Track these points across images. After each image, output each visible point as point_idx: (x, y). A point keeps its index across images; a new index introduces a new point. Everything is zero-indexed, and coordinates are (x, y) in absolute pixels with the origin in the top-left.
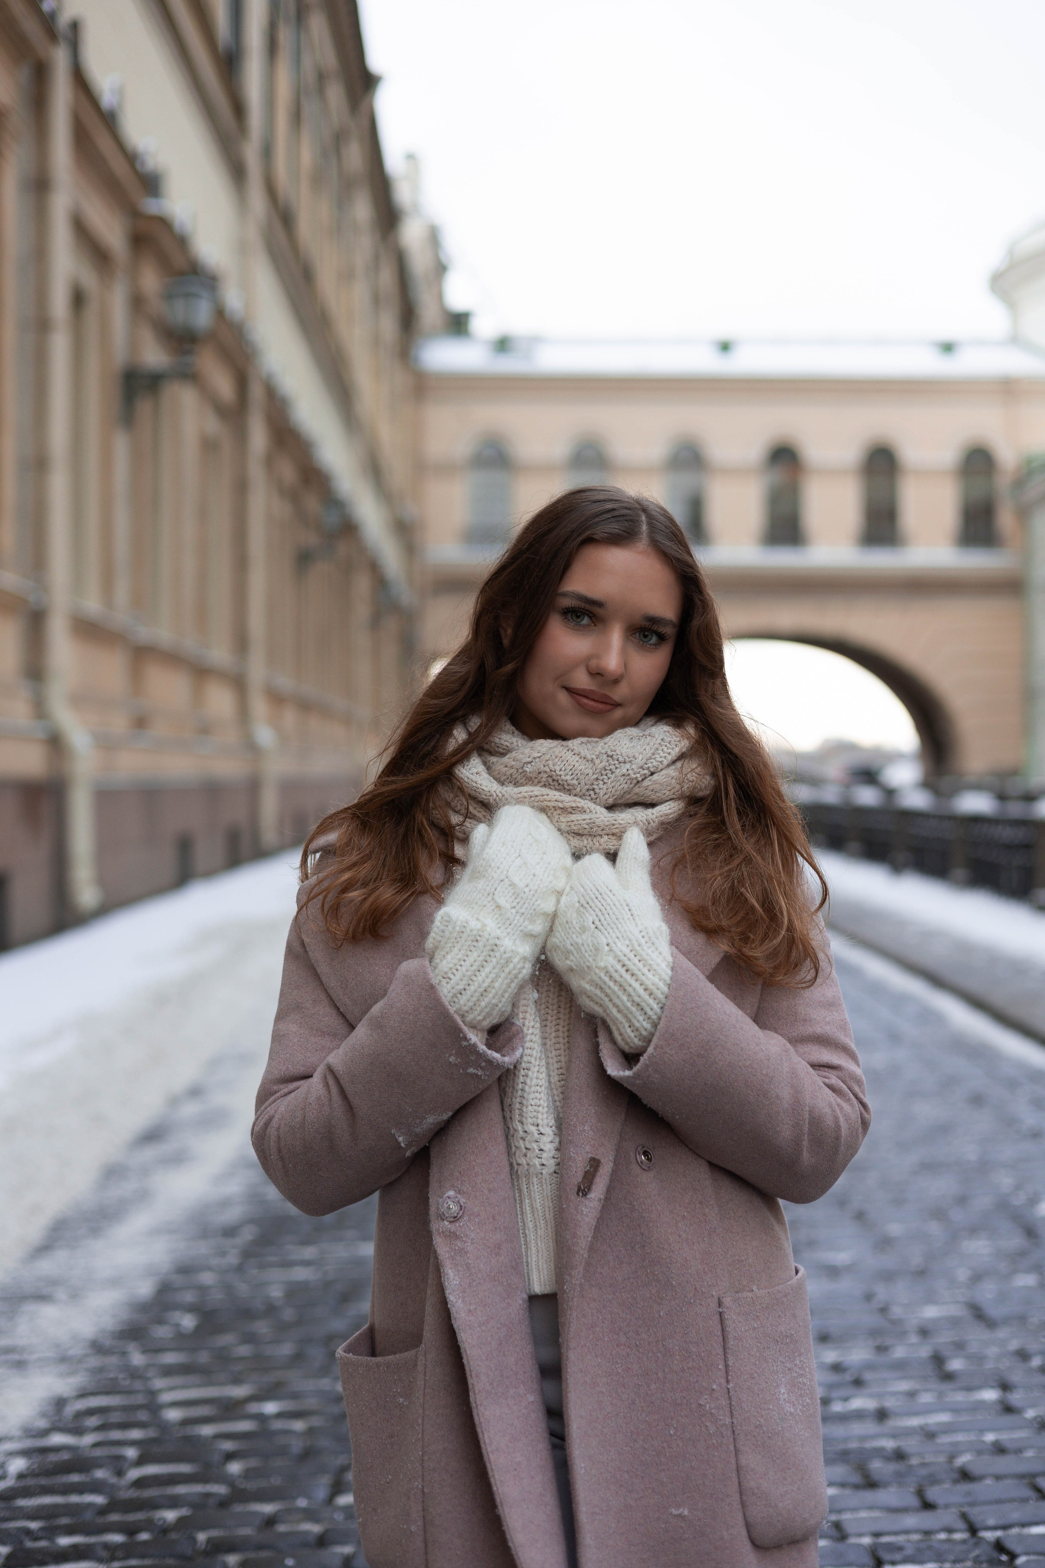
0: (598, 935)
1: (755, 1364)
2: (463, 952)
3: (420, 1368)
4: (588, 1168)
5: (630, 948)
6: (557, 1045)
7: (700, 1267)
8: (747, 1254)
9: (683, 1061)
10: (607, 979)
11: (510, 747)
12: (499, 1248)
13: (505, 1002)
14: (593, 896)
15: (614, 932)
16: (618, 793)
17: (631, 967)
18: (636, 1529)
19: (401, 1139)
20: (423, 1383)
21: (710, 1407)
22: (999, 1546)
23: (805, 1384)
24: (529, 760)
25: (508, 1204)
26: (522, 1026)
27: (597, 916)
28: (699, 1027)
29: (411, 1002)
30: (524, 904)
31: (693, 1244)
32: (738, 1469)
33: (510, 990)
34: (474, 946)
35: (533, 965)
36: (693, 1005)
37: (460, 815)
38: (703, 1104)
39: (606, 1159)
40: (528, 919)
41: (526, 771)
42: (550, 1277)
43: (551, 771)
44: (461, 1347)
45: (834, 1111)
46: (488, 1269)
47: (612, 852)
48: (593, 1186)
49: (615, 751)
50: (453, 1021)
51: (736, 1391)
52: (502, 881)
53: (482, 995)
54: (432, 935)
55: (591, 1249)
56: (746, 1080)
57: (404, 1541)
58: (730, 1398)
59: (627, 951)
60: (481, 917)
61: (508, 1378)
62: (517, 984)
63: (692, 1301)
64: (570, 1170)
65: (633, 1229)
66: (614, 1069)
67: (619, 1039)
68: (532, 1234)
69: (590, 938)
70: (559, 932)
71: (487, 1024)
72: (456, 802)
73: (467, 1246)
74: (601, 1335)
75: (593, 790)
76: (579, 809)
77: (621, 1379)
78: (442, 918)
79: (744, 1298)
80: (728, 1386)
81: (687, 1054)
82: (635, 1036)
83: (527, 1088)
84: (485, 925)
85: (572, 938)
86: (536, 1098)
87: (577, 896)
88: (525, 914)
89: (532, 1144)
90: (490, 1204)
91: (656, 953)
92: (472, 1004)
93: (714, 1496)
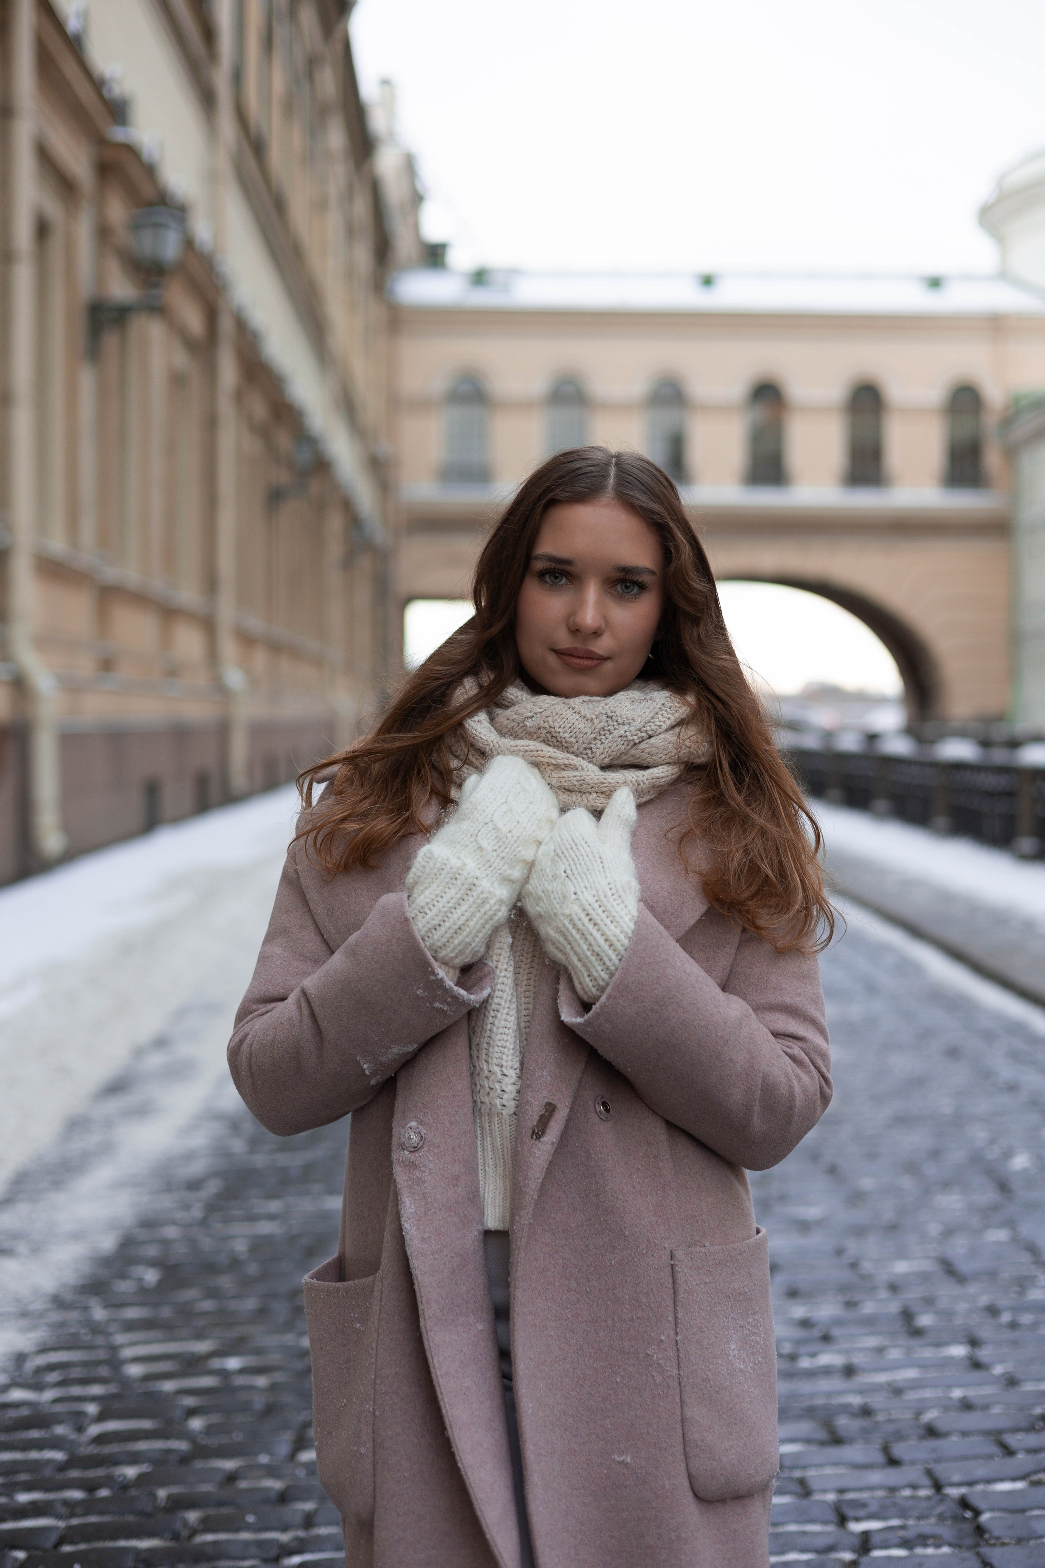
0: (567, 884)
1: (705, 1318)
2: (441, 888)
3: (377, 1294)
4: (543, 1113)
5: (596, 898)
6: (528, 993)
7: (653, 1218)
8: (701, 1211)
9: (636, 1013)
10: (570, 927)
11: (515, 700)
12: (457, 1180)
13: (479, 942)
14: (569, 847)
15: (583, 882)
16: (614, 753)
17: (594, 916)
18: (579, 1473)
19: (365, 1066)
20: (379, 1308)
21: (657, 1358)
22: (964, 1503)
23: (758, 1343)
24: (530, 714)
25: (469, 1138)
26: (494, 968)
27: (569, 865)
28: (655, 982)
29: (386, 933)
30: (505, 849)
31: (647, 1196)
32: (683, 1420)
33: (484, 931)
34: (453, 884)
35: (509, 910)
36: (652, 960)
37: (460, 760)
38: (654, 1058)
39: (562, 1105)
40: (508, 863)
41: (527, 726)
42: (504, 1214)
43: (550, 727)
44: (413, 1274)
45: (790, 1081)
46: (445, 1199)
47: (599, 809)
48: (548, 1130)
49: (615, 712)
50: (423, 955)
51: (684, 1344)
52: (486, 824)
53: (456, 933)
54: (414, 870)
55: (543, 1190)
56: (699, 1040)
57: (353, 1462)
58: (678, 1350)
59: (592, 900)
60: (461, 857)
61: (458, 1306)
62: (492, 926)
63: (644, 1252)
64: (526, 1113)
65: (588, 1177)
66: (569, 1017)
67: (578, 987)
68: (492, 1171)
69: (560, 886)
70: (534, 879)
71: (459, 961)
72: (456, 747)
73: (425, 1176)
74: (553, 1279)
75: (591, 749)
76: (571, 767)
77: (570, 1325)
78: (425, 854)
79: (697, 1253)
80: (677, 1338)
81: (640, 1007)
82: (593, 986)
83: (495, 1029)
84: (465, 864)
85: (544, 885)
86: (503, 1040)
87: (555, 846)
88: (506, 859)
89: (496, 1084)
90: (451, 1136)
91: (622, 906)
92: (446, 940)
93: (658, 1446)
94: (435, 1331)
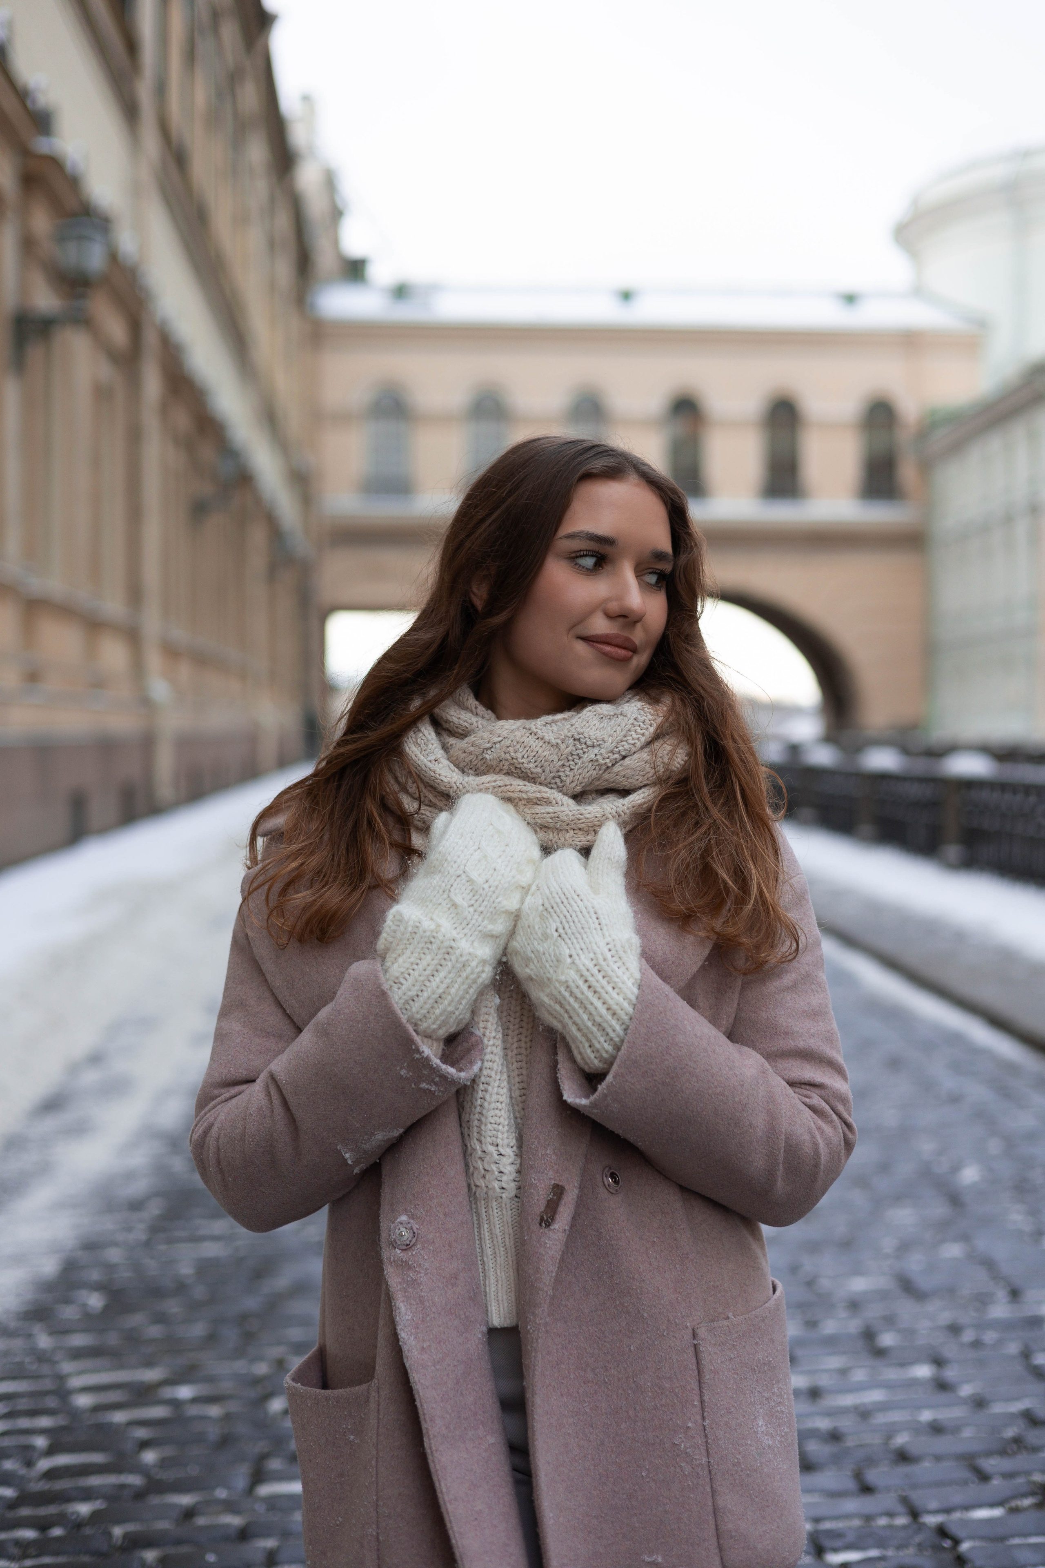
0: (561, 944)
1: (732, 1398)
2: (416, 955)
3: (373, 1405)
4: (551, 1197)
5: (594, 962)
6: (519, 1057)
7: (673, 1296)
8: (723, 1279)
9: (646, 1089)
10: (567, 994)
11: (470, 729)
12: (456, 1278)
13: (462, 1010)
14: (559, 901)
15: (578, 943)
16: (586, 780)
17: (594, 984)
19: (347, 1156)
20: (376, 1421)
21: (684, 1446)
23: (783, 1413)
25: (466, 1229)
26: (482, 1036)
27: (561, 923)
28: (665, 1053)
29: (361, 1009)
30: (483, 901)
31: (665, 1272)
32: (715, 1511)
33: (468, 996)
34: (428, 949)
35: (494, 968)
36: (660, 1028)
37: (417, 801)
39: (571, 1186)
40: (488, 918)
41: (486, 758)
42: (510, 1309)
43: (513, 758)
44: (414, 1389)
45: (814, 1137)
46: (444, 1302)
47: (586, 847)
48: (557, 1216)
49: (583, 734)
50: (406, 1031)
51: (712, 1428)
52: (459, 876)
53: (436, 1002)
54: (384, 935)
55: (557, 1281)
58: (706, 1436)
59: (590, 965)
60: (435, 917)
61: (466, 1419)
62: (476, 990)
63: (665, 1334)
64: (531, 1197)
65: (601, 1258)
66: (572, 1095)
67: (578, 1058)
68: (491, 1262)
69: (552, 947)
70: (520, 936)
71: (443, 1033)
73: (420, 1277)
74: (567, 1372)
75: (559, 777)
76: (544, 800)
77: (589, 1419)
78: (394, 917)
79: (720, 1327)
80: (704, 1423)
81: (650, 1082)
82: (597, 1058)
83: (486, 1104)
84: (439, 926)
85: (533, 944)
86: (496, 1116)
87: (543, 899)
88: (484, 913)
89: (492, 1165)
90: (446, 1230)
91: (623, 969)
92: (426, 1011)
93: (690, 1541)
94: (441, 1451)
